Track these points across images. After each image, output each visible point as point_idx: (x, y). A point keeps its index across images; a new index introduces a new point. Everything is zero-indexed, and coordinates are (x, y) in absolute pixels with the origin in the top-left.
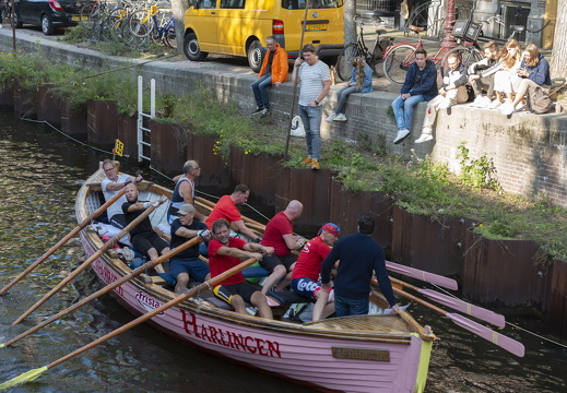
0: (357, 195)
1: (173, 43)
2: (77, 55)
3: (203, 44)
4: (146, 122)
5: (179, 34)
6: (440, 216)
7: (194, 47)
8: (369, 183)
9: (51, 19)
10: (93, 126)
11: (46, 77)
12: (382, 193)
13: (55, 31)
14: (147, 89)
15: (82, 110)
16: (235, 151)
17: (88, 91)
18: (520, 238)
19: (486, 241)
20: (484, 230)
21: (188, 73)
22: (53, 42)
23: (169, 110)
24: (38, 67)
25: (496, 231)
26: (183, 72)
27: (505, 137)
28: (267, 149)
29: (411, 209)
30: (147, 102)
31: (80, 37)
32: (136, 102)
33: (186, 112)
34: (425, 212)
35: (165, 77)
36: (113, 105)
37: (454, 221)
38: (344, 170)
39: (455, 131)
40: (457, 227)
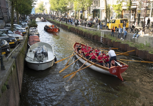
0: (131, 47)
1: (105, 28)
2: (93, 29)
4: (102, 38)
5: (106, 26)
6: (143, 50)
7: (108, 28)
8: (133, 46)
9: (89, 25)
10: (95, 38)
11: (89, 32)
13: (90, 27)
14: (102, 34)
15: (94, 36)
16: (114, 42)
17: (95, 34)
19: (150, 54)
20: (150, 52)
22: (90, 28)
23: (105, 36)
24: (88, 31)
25: (152, 53)
26: (107, 31)
28: (118, 41)
29: (139, 49)
30: (102, 35)
31: (93, 27)
32: (101, 35)
33: (107, 37)
34: (141, 50)
35: (104, 32)
36: (98, 36)
37: (145, 51)
38: (129, 44)
39: (145, 39)
40: (146, 52)
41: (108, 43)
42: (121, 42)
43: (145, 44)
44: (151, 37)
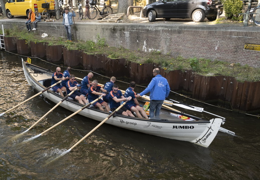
0: (71, 51)
3: (12, 13)
4: (2, 37)
6: (96, 54)
7: (9, 14)
8: (74, 48)
12: (78, 50)
16: (31, 43)
18: (119, 58)
19: (112, 60)
20: (110, 57)
21: (10, 22)
23: (8, 33)
25: (113, 57)
26: (8, 22)
27: (109, 31)
29: (88, 54)
34: (92, 54)
37: (100, 55)
38: (66, 45)
39: (94, 31)
40: (101, 57)
41: (19, 48)
42: (48, 43)
43: (95, 41)
44: (105, 25)
